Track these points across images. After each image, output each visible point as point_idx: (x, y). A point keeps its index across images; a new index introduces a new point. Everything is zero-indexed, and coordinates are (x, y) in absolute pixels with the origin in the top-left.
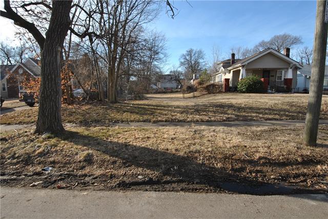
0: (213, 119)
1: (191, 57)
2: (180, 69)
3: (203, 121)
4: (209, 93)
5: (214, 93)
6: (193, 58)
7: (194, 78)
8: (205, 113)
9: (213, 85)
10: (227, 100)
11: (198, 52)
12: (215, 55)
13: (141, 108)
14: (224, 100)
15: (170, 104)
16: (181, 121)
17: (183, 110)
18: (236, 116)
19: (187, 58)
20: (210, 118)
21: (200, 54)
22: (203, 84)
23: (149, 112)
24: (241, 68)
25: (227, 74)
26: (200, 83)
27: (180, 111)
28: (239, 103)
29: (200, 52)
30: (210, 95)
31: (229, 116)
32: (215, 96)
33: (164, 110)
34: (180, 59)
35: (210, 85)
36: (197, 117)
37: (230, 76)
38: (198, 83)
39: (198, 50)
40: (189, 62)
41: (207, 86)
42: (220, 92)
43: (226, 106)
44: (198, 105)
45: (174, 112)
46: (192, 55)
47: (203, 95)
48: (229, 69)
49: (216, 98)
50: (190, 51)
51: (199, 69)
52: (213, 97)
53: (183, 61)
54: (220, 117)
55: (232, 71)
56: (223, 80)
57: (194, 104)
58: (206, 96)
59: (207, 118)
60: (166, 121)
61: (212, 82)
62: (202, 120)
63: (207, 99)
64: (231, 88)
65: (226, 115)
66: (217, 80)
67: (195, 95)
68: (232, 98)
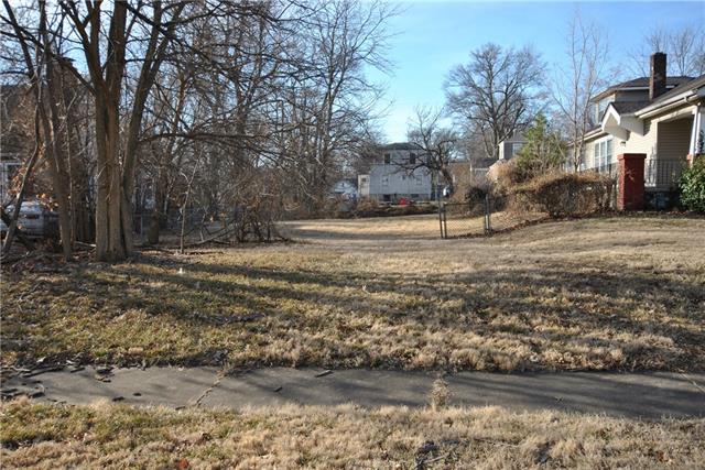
0: (551, 354)
1: (490, 77)
2: (445, 124)
3: (497, 370)
4: (556, 217)
5: (577, 217)
6: (497, 81)
7: (502, 156)
8: (512, 320)
9: (573, 184)
10: (631, 251)
11: (519, 55)
12: (578, 57)
13: (214, 286)
14: (613, 253)
15: (360, 268)
16: (379, 364)
17: (408, 299)
18: (682, 337)
19: (477, 79)
20: (536, 348)
21: (526, 65)
22: (531, 177)
23: (238, 310)
24: (693, 109)
25: (633, 135)
26: (519, 176)
27: (392, 305)
28: (692, 265)
29: (526, 58)
30: (554, 226)
31: (644, 339)
32: (577, 228)
33: (317, 298)
34: (446, 85)
35: (559, 183)
36: (470, 343)
37: (645, 144)
38: (510, 174)
39: (519, 48)
40: (483, 95)
41: (547, 187)
42: (605, 212)
43: (627, 283)
44: (486, 277)
45: (362, 311)
46: (495, 68)
47: (528, 223)
48: (643, 113)
49: (584, 237)
50: (485, 56)
51: (521, 120)
52: (573, 235)
53: (458, 90)
54: (593, 342)
55: (654, 124)
56: (615, 160)
57: (468, 269)
58: (538, 230)
59: (521, 351)
60: (303, 363)
61: (568, 170)
62: (490, 358)
63: (543, 243)
64: (650, 194)
65: (626, 336)
66: (592, 161)
67: (494, 226)
68: (658, 242)
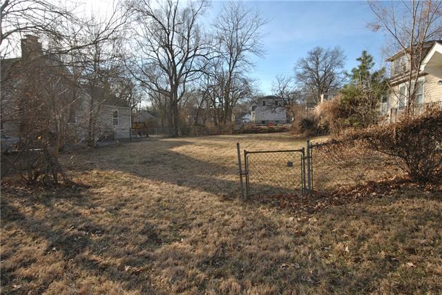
1: (317, 63)
6: (320, 65)
11: (333, 52)
19: (310, 65)
21: (336, 57)
29: (336, 54)
34: (296, 68)
39: (332, 49)
40: (314, 73)
46: (320, 59)
50: (315, 53)
51: (332, 85)
53: (301, 71)
